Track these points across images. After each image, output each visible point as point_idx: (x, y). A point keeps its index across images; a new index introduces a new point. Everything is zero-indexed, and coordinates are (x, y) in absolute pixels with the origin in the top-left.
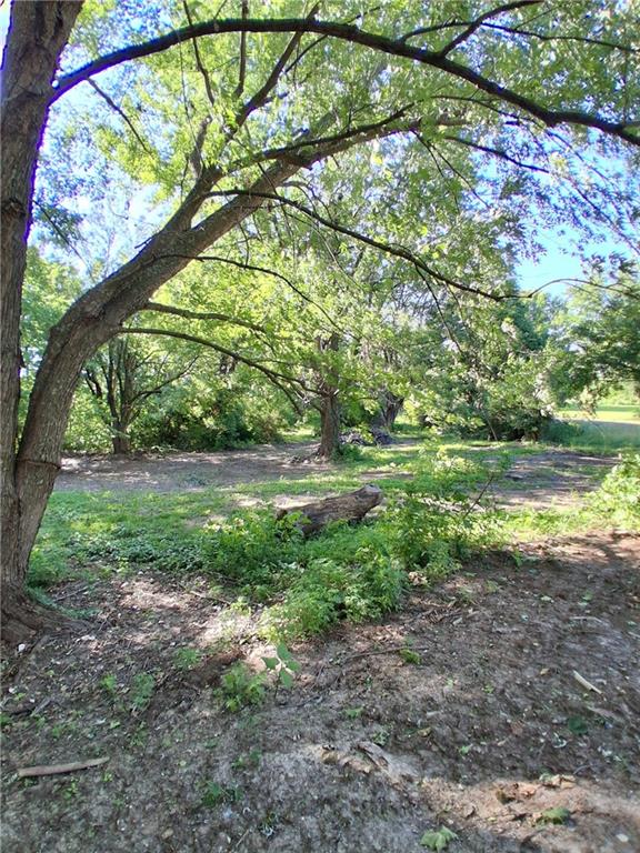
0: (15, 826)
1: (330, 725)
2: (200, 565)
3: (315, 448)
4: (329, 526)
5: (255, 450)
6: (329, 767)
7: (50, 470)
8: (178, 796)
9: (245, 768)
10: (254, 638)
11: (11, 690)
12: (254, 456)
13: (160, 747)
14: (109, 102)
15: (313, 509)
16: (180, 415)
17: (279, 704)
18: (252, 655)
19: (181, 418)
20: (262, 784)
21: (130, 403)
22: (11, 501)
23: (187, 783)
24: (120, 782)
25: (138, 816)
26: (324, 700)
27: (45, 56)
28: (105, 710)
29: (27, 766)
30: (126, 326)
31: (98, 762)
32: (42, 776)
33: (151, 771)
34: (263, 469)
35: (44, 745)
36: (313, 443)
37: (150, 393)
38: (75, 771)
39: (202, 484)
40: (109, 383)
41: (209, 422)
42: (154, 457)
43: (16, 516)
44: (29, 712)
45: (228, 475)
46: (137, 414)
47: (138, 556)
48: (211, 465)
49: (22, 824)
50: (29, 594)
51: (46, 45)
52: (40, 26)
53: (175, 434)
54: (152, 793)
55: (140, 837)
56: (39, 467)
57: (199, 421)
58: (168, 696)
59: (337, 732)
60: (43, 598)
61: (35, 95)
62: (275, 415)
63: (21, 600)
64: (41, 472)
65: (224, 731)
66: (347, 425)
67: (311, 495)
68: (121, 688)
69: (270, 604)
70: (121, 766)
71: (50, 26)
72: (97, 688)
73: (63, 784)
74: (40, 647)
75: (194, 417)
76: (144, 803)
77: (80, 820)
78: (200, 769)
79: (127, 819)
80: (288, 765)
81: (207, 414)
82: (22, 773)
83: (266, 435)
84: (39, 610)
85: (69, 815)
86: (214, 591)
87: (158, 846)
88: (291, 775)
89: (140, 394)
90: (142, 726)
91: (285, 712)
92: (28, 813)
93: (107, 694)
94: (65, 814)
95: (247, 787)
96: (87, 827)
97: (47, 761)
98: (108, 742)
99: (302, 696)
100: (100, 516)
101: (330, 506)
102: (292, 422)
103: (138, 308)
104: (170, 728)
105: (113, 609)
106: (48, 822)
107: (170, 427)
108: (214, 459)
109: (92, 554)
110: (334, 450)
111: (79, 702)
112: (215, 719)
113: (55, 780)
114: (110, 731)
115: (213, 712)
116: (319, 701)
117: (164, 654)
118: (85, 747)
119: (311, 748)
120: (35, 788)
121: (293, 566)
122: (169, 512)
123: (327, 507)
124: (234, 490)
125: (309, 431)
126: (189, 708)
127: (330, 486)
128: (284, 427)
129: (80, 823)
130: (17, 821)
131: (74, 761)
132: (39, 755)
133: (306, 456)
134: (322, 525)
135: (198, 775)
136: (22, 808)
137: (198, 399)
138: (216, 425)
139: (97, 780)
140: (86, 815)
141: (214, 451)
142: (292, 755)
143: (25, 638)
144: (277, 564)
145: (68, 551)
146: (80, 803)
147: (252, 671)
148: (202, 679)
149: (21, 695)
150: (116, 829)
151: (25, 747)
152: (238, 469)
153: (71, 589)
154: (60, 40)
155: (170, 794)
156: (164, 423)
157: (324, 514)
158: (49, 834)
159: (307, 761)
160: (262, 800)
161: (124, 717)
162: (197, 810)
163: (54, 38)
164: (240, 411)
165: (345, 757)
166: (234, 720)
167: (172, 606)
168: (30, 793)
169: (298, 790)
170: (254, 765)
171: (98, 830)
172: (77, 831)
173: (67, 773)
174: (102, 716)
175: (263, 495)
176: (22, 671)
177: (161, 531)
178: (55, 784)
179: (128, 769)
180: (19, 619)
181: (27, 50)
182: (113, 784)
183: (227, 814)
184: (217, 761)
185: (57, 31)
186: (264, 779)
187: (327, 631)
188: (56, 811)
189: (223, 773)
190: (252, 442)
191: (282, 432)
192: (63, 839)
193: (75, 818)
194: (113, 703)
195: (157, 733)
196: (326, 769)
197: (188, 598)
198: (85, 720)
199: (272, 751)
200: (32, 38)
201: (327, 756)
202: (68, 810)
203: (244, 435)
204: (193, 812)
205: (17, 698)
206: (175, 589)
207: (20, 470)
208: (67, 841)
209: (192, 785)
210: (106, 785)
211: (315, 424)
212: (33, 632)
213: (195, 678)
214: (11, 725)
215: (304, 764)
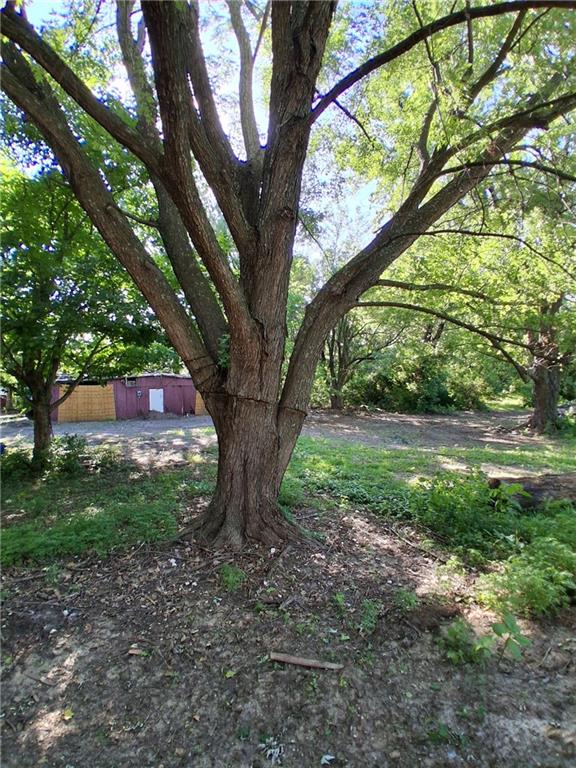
0: (263, 703)
1: (557, 706)
2: (408, 516)
3: (523, 419)
4: (548, 504)
5: (456, 416)
6: (553, 742)
7: (301, 417)
8: (405, 723)
9: (469, 720)
10: (471, 600)
11: (265, 583)
12: (455, 422)
13: (387, 672)
14: (348, 114)
15: (530, 483)
16: (385, 378)
17: (503, 672)
18: (470, 616)
19: (387, 382)
20: (485, 739)
21: (346, 367)
22: (274, 437)
23: (413, 714)
24: (353, 692)
25: (368, 728)
26: (550, 681)
27: (306, 82)
28: (336, 622)
29: (276, 651)
30: (361, 301)
31: (334, 666)
32: (288, 664)
33: (380, 691)
34: (467, 436)
35: (289, 637)
36: (521, 414)
37: (362, 359)
38: (315, 668)
39: (405, 442)
40: (331, 351)
41: (412, 387)
42: (363, 414)
43: (276, 449)
44: (278, 605)
45: (429, 437)
46: (351, 377)
47: (354, 496)
48: (411, 425)
49: (269, 703)
50: (280, 510)
51: (305, 72)
52: (298, 56)
53: (380, 396)
54: (381, 712)
55: (370, 748)
56: (293, 413)
57: (402, 385)
58: (390, 628)
59: (564, 714)
60: (289, 515)
61: (300, 118)
62: (479, 382)
63: (274, 513)
64: (295, 417)
65: (447, 679)
66: (565, 397)
67: (524, 468)
68: (348, 608)
69: (485, 571)
70: (354, 677)
71: (306, 53)
72: (329, 601)
73: (306, 676)
74: (285, 554)
75: (399, 382)
76: (375, 719)
77: (318, 714)
78: (424, 705)
79: (360, 728)
80: (512, 731)
81: (410, 379)
82: (273, 656)
83: (468, 402)
84: (285, 524)
85: (310, 707)
86: (427, 544)
87: (386, 763)
88: (515, 739)
89: (355, 360)
90: (369, 648)
91: (509, 681)
92: (275, 694)
93: (337, 608)
94: (307, 705)
95: (471, 738)
96: (324, 724)
97: (292, 652)
98: (341, 652)
99: (527, 672)
100: (323, 458)
101: (549, 482)
102: (497, 391)
103: (371, 285)
104: (394, 657)
105: (337, 537)
106: (291, 708)
107: (375, 389)
108: (415, 420)
109: (319, 488)
110: (549, 423)
111: (316, 608)
112: (437, 663)
113: (299, 671)
114: (341, 642)
115: (434, 657)
116: (545, 681)
117: (382, 588)
118: (322, 650)
119: (536, 721)
120: (282, 672)
121: (511, 538)
122: (378, 464)
123: (547, 484)
124: (435, 451)
125: (518, 401)
126: (411, 645)
127: (545, 462)
128: (488, 395)
129: (317, 718)
130: (265, 700)
131: (312, 659)
132: (286, 644)
133: (514, 426)
134: (540, 502)
135: (423, 710)
136: (271, 688)
137: (403, 365)
138: (418, 389)
139: (334, 682)
140: (323, 712)
141: (415, 414)
142: (517, 723)
143: (276, 545)
144: (492, 532)
145: (302, 482)
146: (319, 699)
147: (472, 631)
148: (422, 622)
149: (272, 589)
150: (349, 733)
151: (276, 633)
152: (440, 433)
153: (306, 513)
154: (315, 66)
155: (397, 719)
156: (370, 386)
157: (543, 490)
158: (290, 720)
159: (533, 732)
160: (486, 754)
161: (354, 633)
162: (423, 742)
163: (311, 64)
164: (443, 377)
165: (569, 736)
166: (455, 672)
167: (386, 547)
168: (278, 676)
169: (521, 754)
170: (479, 720)
171: (333, 728)
172: (314, 724)
173: (309, 668)
174: (334, 626)
175: (467, 460)
176: (273, 569)
177: (372, 480)
178: (298, 674)
179: (360, 682)
180: (272, 528)
181: (291, 80)
182: (346, 691)
183: (452, 755)
184: (442, 704)
185: (312, 58)
186: (488, 735)
187: (554, 614)
188: (298, 699)
189: (447, 717)
190: (453, 408)
191: (484, 399)
192: (302, 728)
193: (314, 711)
194: (342, 618)
195: (383, 658)
196: (550, 743)
197: (399, 543)
198: (320, 625)
199: (497, 712)
200: (294, 67)
201: (554, 732)
202: (308, 701)
203: (445, 400)
204: (420, 743)
205: (268, 591)
206: (388, 533)
207: (281, 414)
208: (305, 731)
209: (418, 718)
210: (341, 690)
211: (524, 395)
212: (281, 541)
213: (416, 620)
214: (264, 611)
215: (528, 734)
